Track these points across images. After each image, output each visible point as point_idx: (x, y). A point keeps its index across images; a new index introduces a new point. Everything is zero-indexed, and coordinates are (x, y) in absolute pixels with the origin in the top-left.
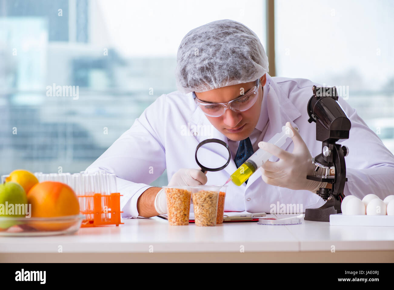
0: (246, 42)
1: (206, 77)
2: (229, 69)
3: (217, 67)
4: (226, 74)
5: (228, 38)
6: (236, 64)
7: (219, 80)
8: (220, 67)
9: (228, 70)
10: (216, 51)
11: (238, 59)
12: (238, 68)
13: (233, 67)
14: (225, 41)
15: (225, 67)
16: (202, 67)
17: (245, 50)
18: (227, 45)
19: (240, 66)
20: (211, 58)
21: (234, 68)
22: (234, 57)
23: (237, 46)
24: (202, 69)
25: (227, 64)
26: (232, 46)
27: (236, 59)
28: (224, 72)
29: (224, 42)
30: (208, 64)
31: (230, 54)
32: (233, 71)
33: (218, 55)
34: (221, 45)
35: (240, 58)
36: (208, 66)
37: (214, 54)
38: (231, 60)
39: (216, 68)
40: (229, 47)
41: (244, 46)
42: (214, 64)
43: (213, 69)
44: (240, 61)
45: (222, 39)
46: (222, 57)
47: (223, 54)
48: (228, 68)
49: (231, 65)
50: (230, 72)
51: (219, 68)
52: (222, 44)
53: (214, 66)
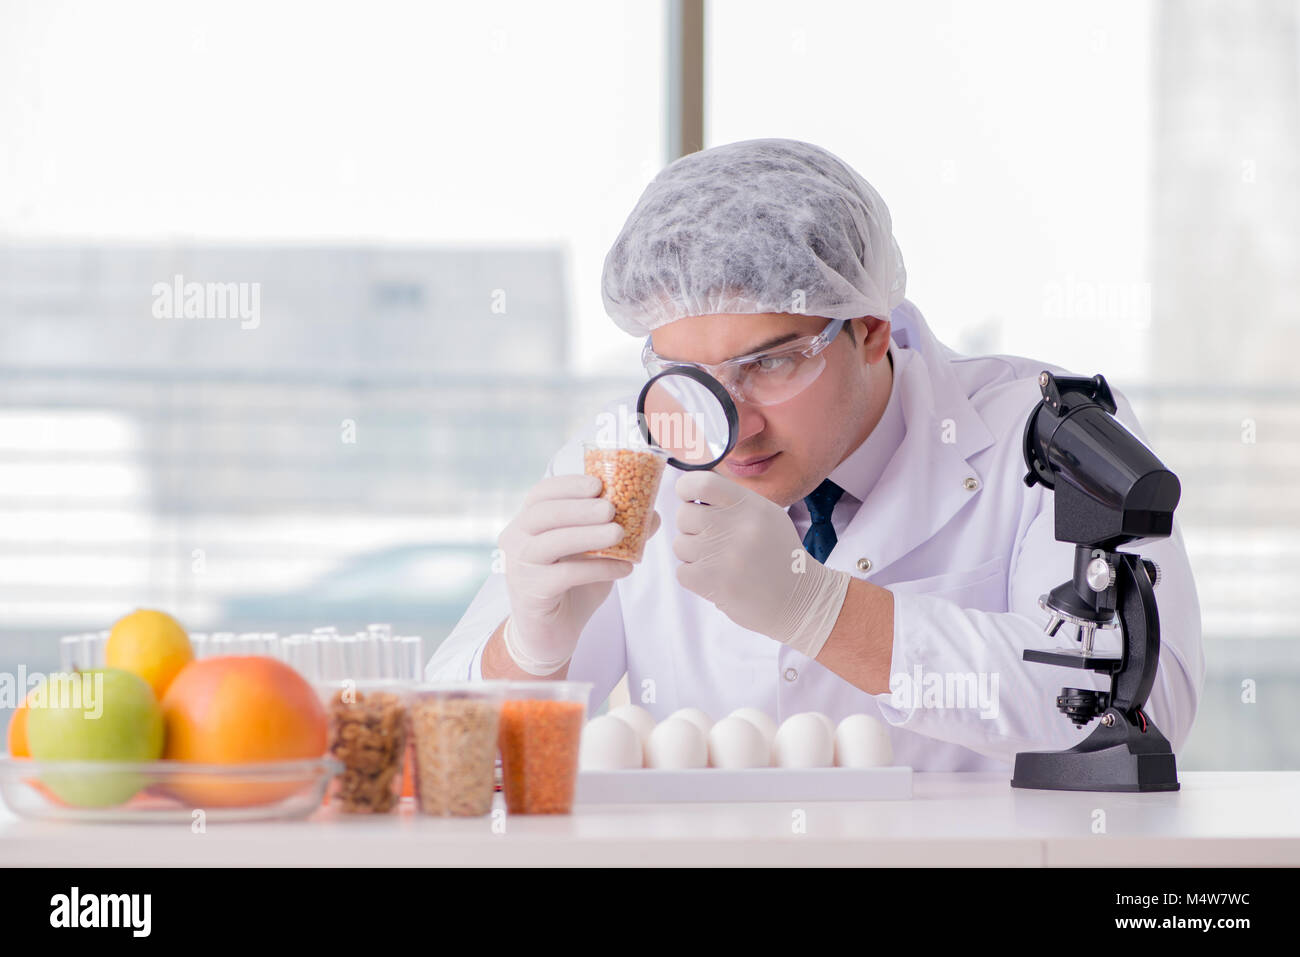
0: (811, 197)
1: (665, 274)
2: (732, 260)
3: (701, 247)
4: (718, 270)
5: (763, 177)
6: (756, 250)
7: (698, 287)
8: (708, 249)
9: (728, 261)
10: (713, 204)
11: (768, 237)
12: (758, 261)
13: (744, 255)
14: (753, 182)
15: (721, 250)
16: (659, 243)
17: (797, 218)
18: (753, 194)
19: (766, 257)
20: (692, 221)
21: (748, 259)
22: (757, 228)
23: (781, 202)
24: (660, 249)
25: (731, 245)
26: (763, 199)
27: (763, 234)
28: (713, 265)
29: (747, 184)
30: (679, 234)
31: (749, 220)
32: (740, 267)
33: (714, 215)
34: (735, 192)
35: (773, 234)
36: (676, 241)
37: (704, 213)
38: (745, 234)
39: (696, 248)
40: (755, 201)
41: (800, 205)
42: (695, 237)
43: (686, 250)
44: (769, 243)
45: (746, 176)
46: (723, 222)
47: (728, 215)
48: (729, 257)
49: (741, 248)
50: (730, 266)
51: (704, 250)
52: (739, 188)
53: (693, 243)
